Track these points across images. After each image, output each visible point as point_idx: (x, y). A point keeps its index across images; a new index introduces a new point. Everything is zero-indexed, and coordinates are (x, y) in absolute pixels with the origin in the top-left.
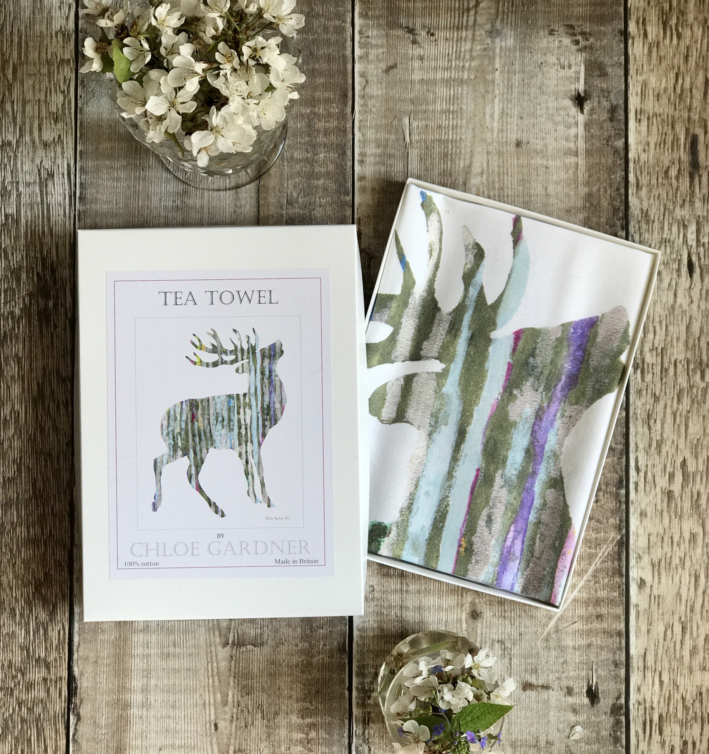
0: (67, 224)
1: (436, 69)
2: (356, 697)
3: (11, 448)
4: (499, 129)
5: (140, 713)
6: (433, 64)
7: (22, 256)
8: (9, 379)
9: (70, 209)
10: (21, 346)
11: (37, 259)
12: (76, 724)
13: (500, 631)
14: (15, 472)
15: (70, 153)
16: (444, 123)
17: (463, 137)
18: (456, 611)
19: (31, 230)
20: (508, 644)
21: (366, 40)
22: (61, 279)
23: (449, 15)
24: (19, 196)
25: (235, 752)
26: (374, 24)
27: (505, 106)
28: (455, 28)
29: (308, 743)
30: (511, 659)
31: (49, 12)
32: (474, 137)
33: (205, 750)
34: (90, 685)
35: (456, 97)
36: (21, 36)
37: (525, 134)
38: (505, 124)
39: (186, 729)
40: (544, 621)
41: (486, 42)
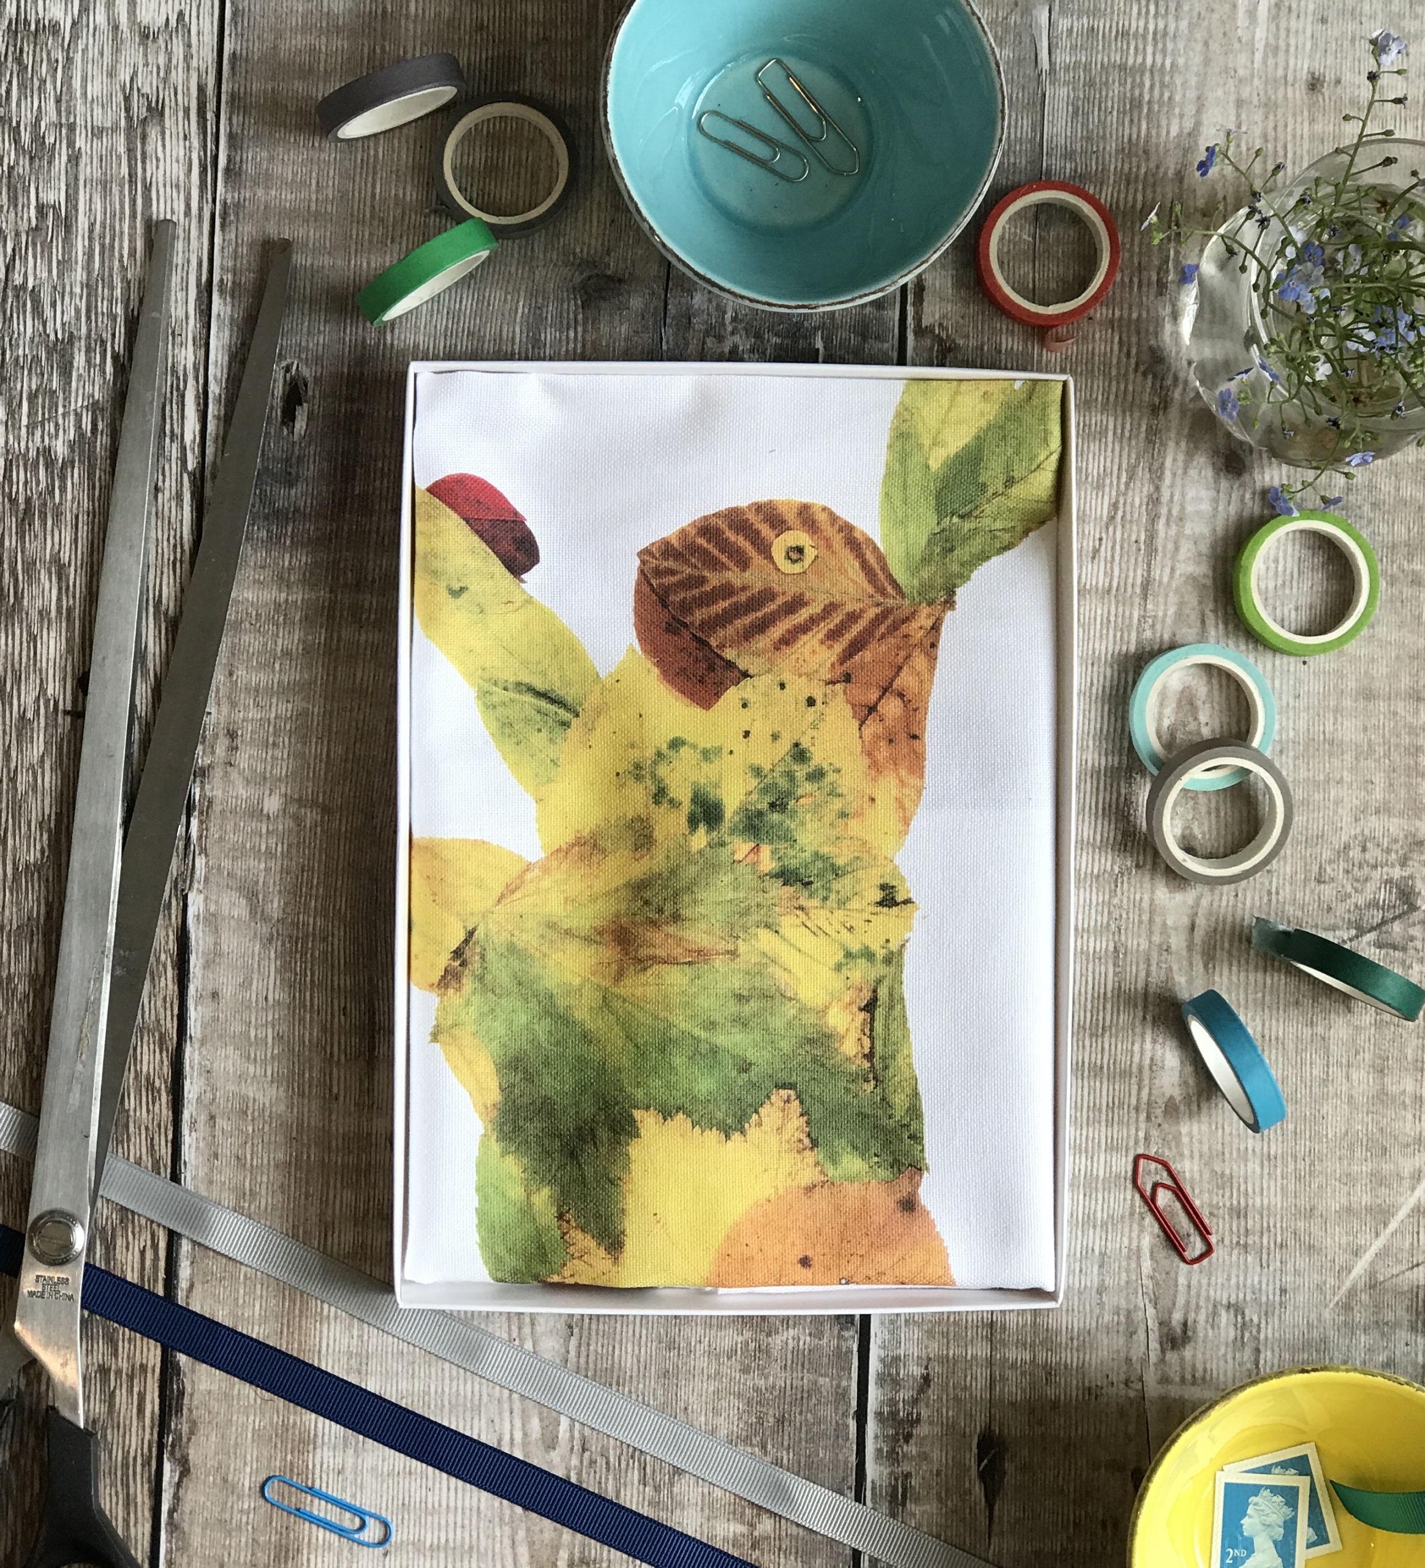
0: (194, 233)
2: (876, 1437)
3: (35, 791)
4: (1267, 45)
5: (339, 1460)
7: (78, 311)
8: (34, 616)
9: (201, 197)
10: (67, 536)
11: (114, 318)
12: (178, 1485)
13: (1233, 1281)
14: (42, 851)
15: (205, 55)
16: (1136, 24)
17: (1181, 61)
18: (1127, 1230)
19: (102, 246)
20: (1253, 1315)
22: (174, 371)
24: (74, 159)
25: (571, 1566)
29: (753, 1547)
30: (1258, 1351)
32: (1207, 62)
33: (498, 1557)
34: (215, 1387)
37: (1330, 60)
38: (1283, 34)
39: (452, 1504)
40: (1341, 1259)
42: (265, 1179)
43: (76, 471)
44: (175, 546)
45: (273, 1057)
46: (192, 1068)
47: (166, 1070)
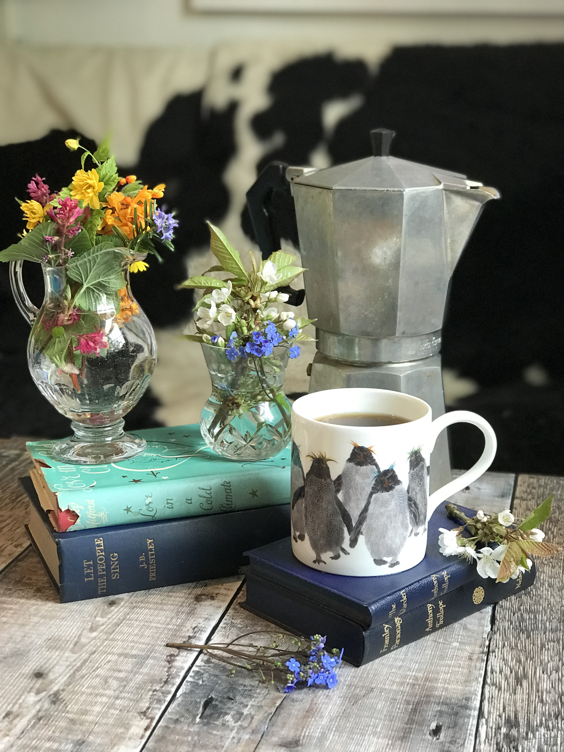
43: (535, 724)
44: (492, 701)
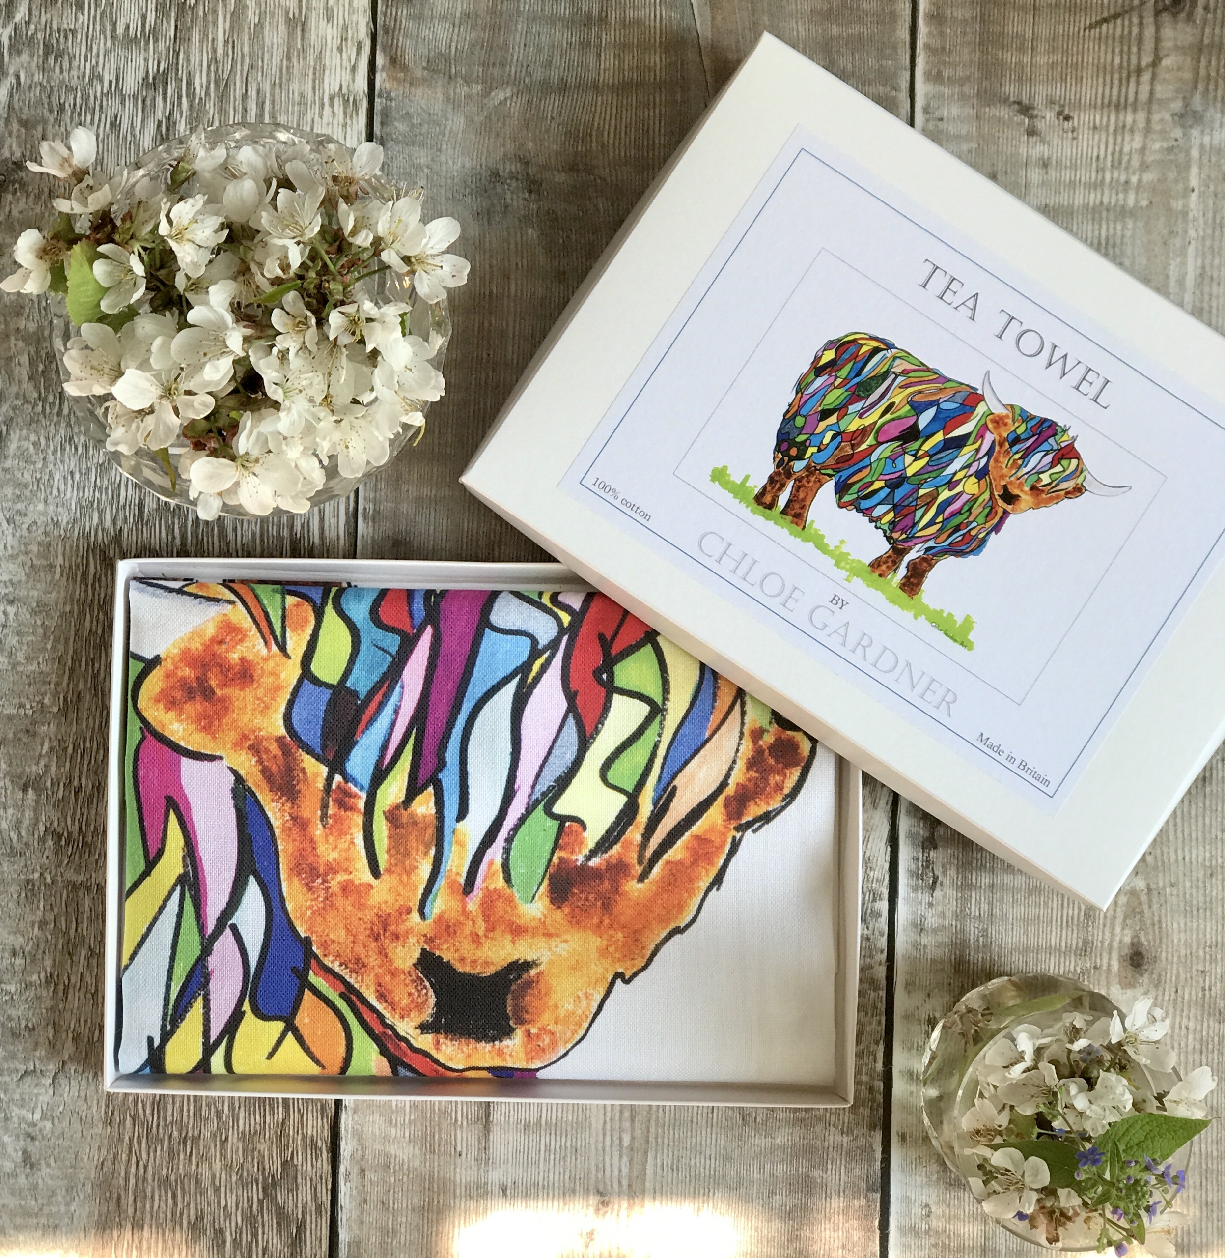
1: (1072, 185)
6: (1067, 175)
11: (282, 539)
21: (936, 126)
23: (1101, 80)
26: (953, 95)
27: (1208, 261)
28: (1112, 108)
31: (319, 58)
35: (1111, 242)
36: (264, 103)
38: (1206, 298)
41: (1173, 135)
42: (404, 1220)
45: (410, 1123)
46: (346, 1130)
47: (327, 1133)
